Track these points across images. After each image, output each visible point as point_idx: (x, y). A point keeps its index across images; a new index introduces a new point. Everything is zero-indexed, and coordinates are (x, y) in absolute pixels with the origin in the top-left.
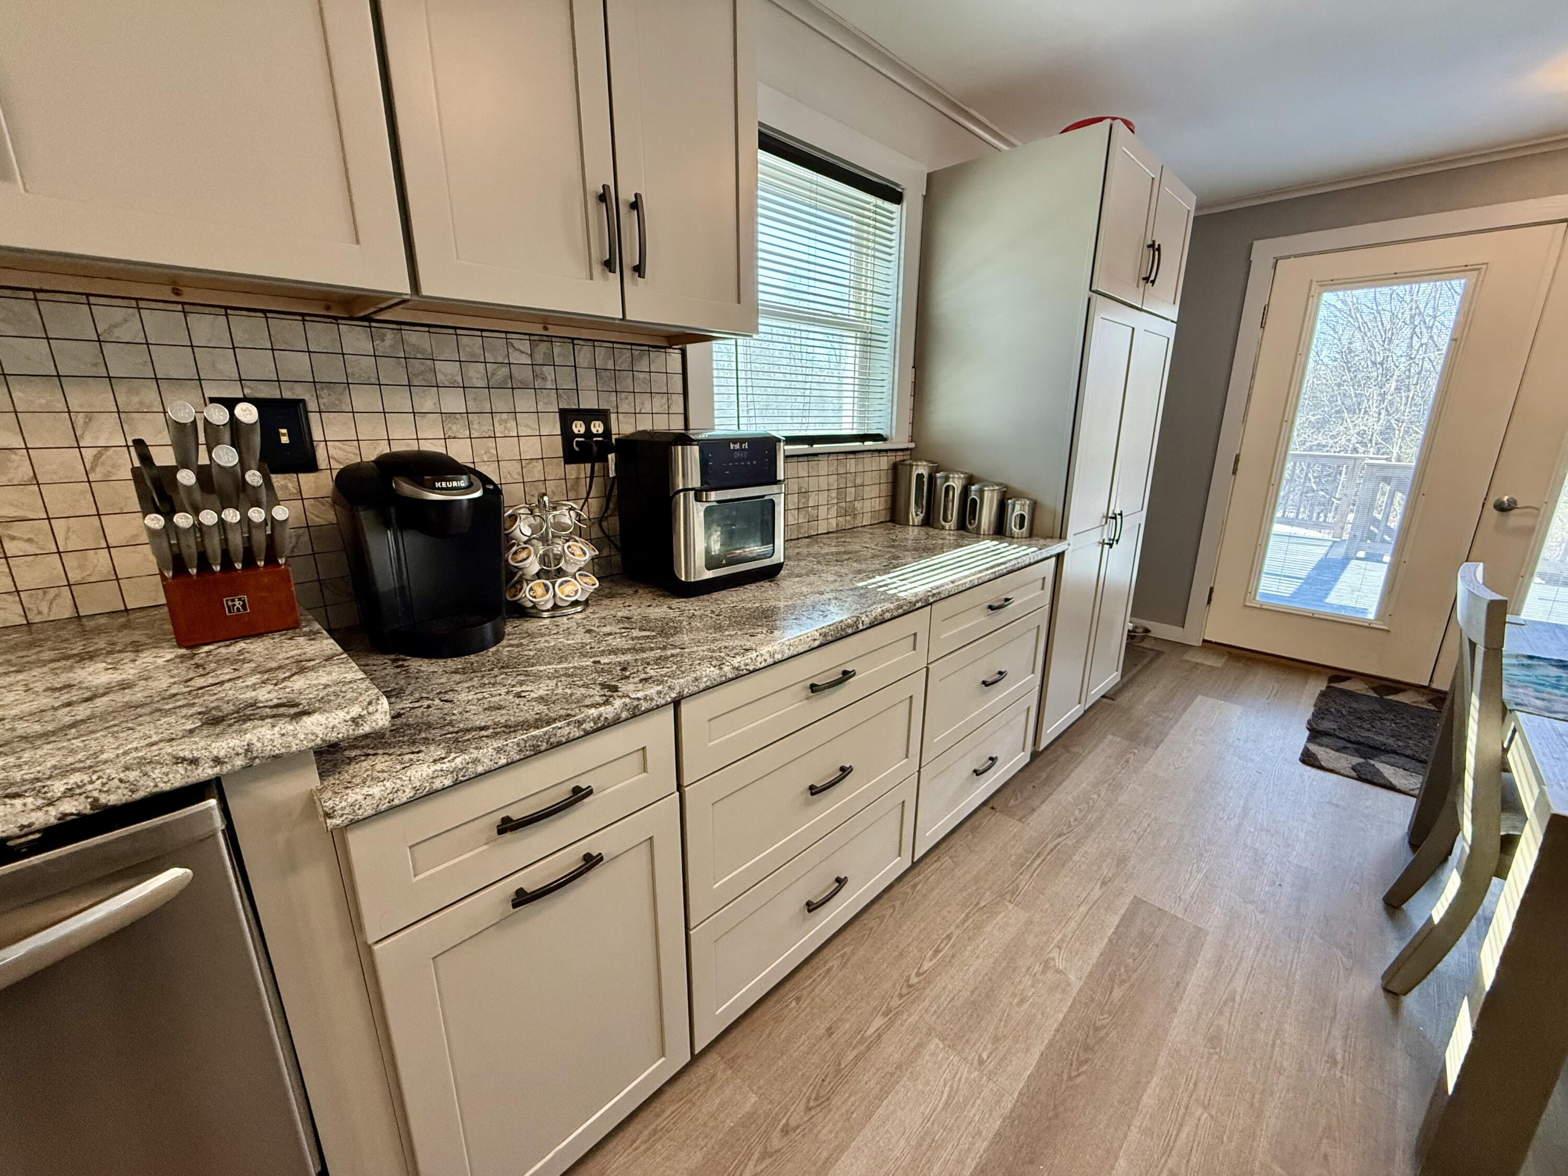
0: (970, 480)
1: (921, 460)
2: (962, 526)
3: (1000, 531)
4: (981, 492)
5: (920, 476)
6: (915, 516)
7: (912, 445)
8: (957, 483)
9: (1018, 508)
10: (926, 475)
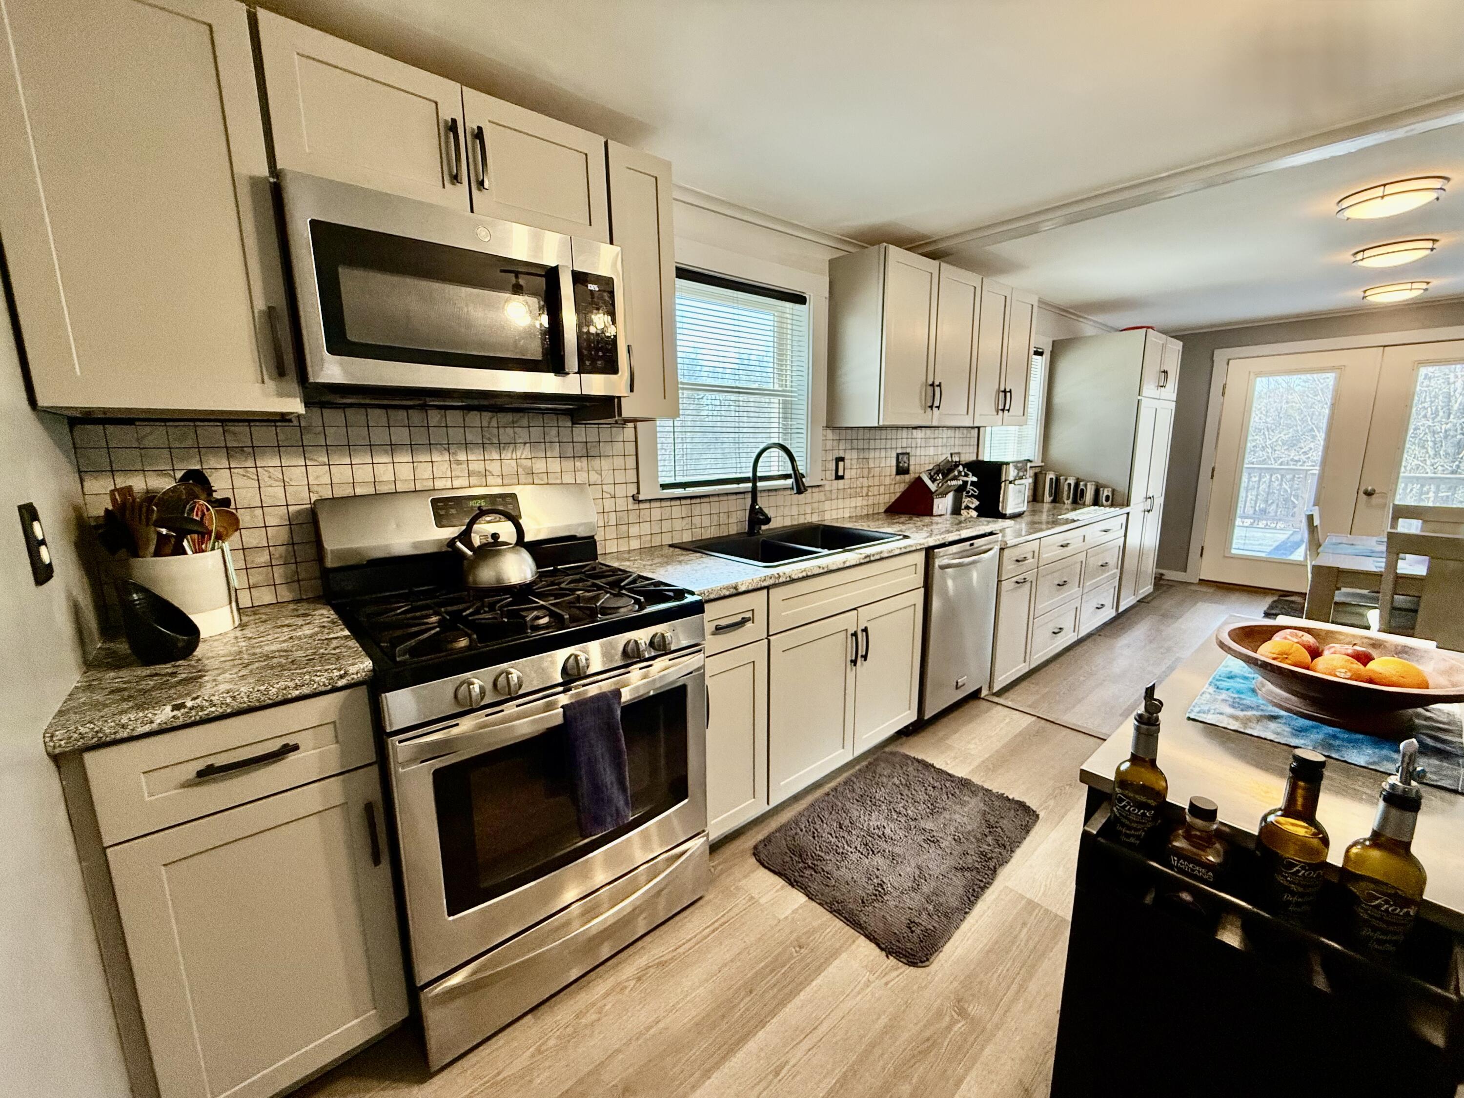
0: (1078, 481)
1: (1051, 471)
2: (1075, 502)
3: (1096, 502)
4: (1086, 485)
5: (1051, 479)
6: (1047, 498)
7: (1044, 464)
8: (1072, 481)
9: (1106, 492)
10: (1054, 478)
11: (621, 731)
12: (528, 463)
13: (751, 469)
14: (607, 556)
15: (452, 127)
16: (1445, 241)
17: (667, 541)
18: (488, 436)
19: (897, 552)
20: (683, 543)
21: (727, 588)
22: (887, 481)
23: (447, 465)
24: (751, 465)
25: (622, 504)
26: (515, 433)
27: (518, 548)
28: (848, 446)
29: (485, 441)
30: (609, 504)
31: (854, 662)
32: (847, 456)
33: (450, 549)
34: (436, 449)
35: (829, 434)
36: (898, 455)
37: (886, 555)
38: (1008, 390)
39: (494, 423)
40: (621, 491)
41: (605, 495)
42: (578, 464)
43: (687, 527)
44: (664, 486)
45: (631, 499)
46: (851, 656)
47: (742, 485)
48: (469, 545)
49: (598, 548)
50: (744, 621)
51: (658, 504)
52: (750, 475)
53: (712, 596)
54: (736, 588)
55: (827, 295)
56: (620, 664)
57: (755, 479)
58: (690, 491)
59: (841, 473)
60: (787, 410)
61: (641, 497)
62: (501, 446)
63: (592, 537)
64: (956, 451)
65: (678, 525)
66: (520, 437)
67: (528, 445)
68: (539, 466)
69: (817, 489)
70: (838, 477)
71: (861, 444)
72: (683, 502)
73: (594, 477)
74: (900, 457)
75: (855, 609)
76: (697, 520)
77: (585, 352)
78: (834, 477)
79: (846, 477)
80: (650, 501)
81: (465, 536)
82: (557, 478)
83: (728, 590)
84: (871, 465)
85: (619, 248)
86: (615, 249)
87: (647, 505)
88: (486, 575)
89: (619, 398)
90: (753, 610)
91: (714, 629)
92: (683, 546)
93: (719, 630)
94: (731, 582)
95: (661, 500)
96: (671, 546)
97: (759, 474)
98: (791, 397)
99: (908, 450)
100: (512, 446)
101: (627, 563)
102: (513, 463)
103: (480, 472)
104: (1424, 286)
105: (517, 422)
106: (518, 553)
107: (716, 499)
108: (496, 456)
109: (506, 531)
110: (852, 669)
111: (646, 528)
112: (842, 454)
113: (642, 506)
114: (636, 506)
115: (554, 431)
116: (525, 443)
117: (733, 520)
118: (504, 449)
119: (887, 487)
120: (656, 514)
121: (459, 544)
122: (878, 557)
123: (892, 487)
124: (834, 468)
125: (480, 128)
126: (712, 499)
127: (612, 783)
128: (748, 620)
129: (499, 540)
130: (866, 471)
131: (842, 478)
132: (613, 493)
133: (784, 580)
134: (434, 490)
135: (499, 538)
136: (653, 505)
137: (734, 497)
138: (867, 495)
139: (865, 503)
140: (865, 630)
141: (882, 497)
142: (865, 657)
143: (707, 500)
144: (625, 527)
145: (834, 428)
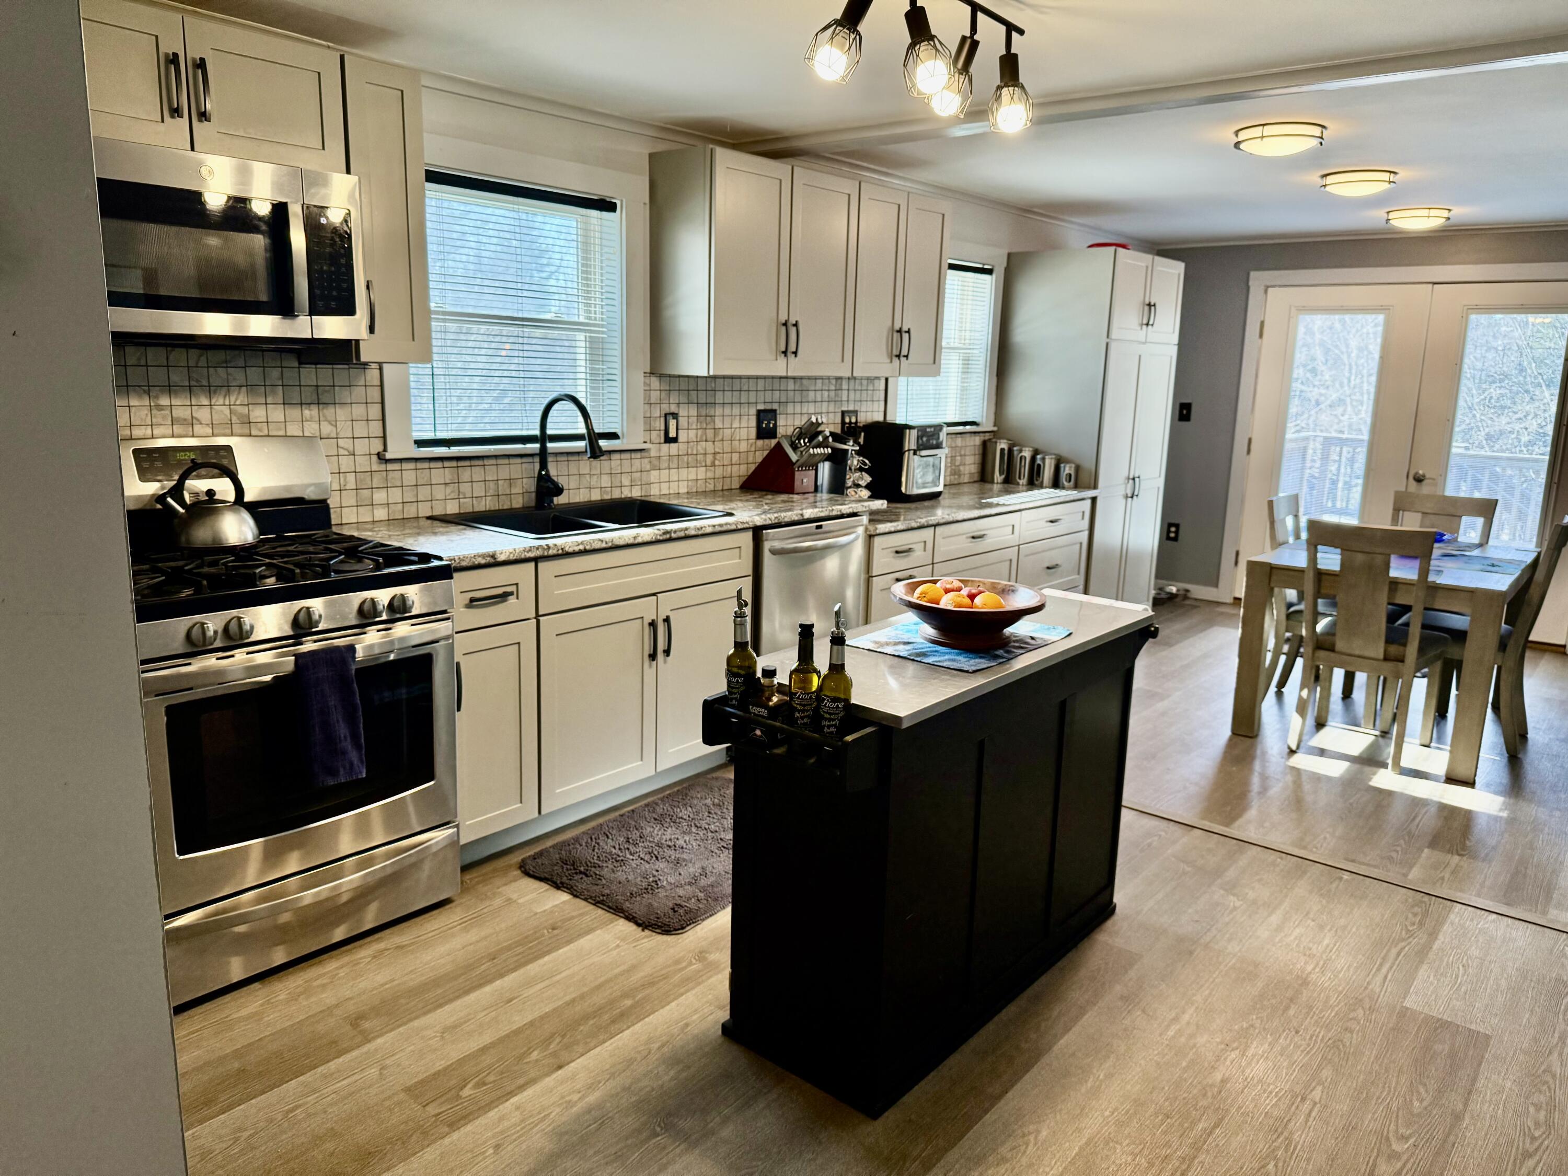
0: (1036, 452)
1: (1003, 438)
2: (1031, 481)
3: (1056, 482)
4: (1043, 459)
5: (1002, 450)
6: (998, 477)
7: (995, 429)
8: (1027, 454)
9: (1067, 469)
10: (1006, 448)
11: (355, 685)
12: (245, 410)
13: (538, 426)
14: (344, 527)
15: (173, 60)
16: (1404, 174)
17: (425, 511)
18: (194, 375)
19: (709, 530)
20: (446, 515)
21: (483, 556)
22: (744, 446)
23: (145, 411)
24: (538, 420)
25: (363, 463)
26: (228, 374)
27: (237, 507)
28: (683, 399)
29: (193, 383)
30: (346, 463)
31: (653, 656)
32: (683, 412)
33: (159, 506)
34: (134, 390)
35: (655, 382)
36: (759, 412)
37: (693, 533)
38: (905, 328)
39: (203, 362)
40: (361, 447)
41: (341, 452)
42: (307, 412)
43: (452, 496)
44: (420, 443)
45: (375, 458)
46: (648, 650)
47: (529, 446)
48: (181, 502)
49: (333, 516)
50: (504, 596)
51: (411, 465)
52: (537, 432)
53: (464, 564)
54: (493, 556)
55: (647, 201)
56: (354, 622)
57: (543, 438)
58: (455, 450)
59: (672, 434)
60: (596, 349)
61: (388, 456)
62: (210, 390)
63: (324, 501)
64: (851, 408)
65: (439, 493)
66: (235, 379)
67: (244, 389)
68: (258, 413)
69: (638, 455)
70: (669, 440)
71: (702, 398)
72: (447, 464)
73: (327, 429)
74: (762, 414)
75: (654, 594)
76: (465, 488)
77: (318, 292)
78: (662, 440)
79: (680, 439)
80: (401, 460)
81: (177, 491)
82: (280, 429)
83: (484, 558)
84: (719, 424)
85: (357, 178)
86: (353, 179)
87: (397, 466)
88: (201, 534)
89: (357, 341)
90: (517, 584)
91: (467, 601)
92: (448, 518)
93: (473, 603)
94: (489, 549)
95: (416, 460)
96: (429, 518)
97: (549, 432)
98: (598, 332)
99: (775, 406)
100: (225, 389)
101: (370, 533)
102: (226, 410)
103: (185, 420)
104: (1445, 214)
105: (230, 362)
106: (235, 511)
107: (493, 461)
108: (205, 402)
109: (223, 488)
110: (650, 666)
111: (396, 495)
112: (673, 409)
113: (390, 467)
114: (383, 467)
115: (275, 373)
116: (241, 386)
117: (517, 489)
118: (215, 392)
119: (743, 456)
120: (410, 476)
121: (169, 500)
122: (682, 534)
123: (751, 454)
124: (663, 427)
125: (202, 60)
126: (486, 462)
127: (345, 737)
128: (511, 594)
129: (216, 497)
130: (710, 433)
131: (675, 440)
132: (351, 449)
133: (555, 552)
134: (131, 439)
135: (214, 494)
136: (405, 466)
137: (519, 460)
138: (713, 465)
139: (710, 475)
140: (667, 620)
141: (735, 468)
142: (667, 652)
143: (480, 462)
144: (366, 493)
145: (661, 376)
